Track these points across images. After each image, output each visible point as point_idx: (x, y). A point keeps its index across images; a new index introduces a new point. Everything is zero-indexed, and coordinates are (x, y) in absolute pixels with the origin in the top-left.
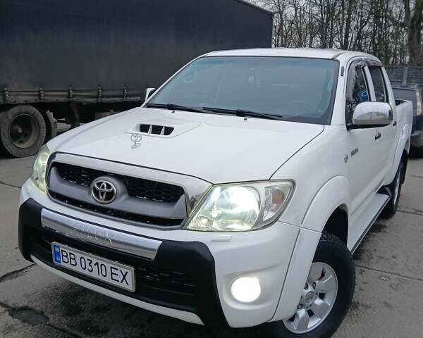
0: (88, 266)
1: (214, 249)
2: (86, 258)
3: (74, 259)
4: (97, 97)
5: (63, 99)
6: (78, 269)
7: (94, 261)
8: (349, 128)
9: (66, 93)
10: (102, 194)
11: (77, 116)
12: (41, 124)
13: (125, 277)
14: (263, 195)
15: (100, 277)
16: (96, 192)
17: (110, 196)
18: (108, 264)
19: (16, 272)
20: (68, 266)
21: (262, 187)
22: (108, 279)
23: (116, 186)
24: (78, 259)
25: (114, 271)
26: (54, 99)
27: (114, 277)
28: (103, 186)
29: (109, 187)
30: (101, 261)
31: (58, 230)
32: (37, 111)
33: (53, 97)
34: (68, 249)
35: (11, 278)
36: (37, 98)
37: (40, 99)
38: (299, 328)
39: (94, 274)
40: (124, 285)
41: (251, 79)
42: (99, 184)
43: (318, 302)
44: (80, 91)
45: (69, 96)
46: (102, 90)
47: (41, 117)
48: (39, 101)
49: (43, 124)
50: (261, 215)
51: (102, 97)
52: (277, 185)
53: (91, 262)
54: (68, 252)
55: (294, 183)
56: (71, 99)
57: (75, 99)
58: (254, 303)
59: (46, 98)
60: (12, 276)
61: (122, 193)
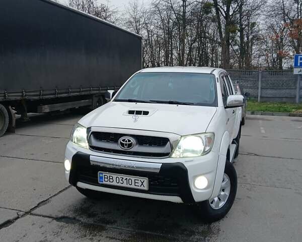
0: (121, 182)
1: (187, 165)
2: (119, 177)
3: (112, 179)
4: (40, 95)
5: (19, 98)
6: (115, 183)
7: (125, 178)
8: (225, 108)
9: (21, 94)
10: (126, 144)
11: (26, 109)
12: (6, 115)
13: (143, 183)
14: (204, 139)
15: (128, 186)
16: (122, 145)
17: (130, 145)
18: (133, 178)
19: (44, 201)
20: (108, 183)
21: (203, 136)
22: (133, 186)
23: (133, 140)
24: (114, 179)
25: (136, 181)
26: (13, 98)
27: (136, 184)
28: (126, 141)
29: (129, 141)
30: (128, 177)
31: (102, 165)
32: (3, 107)
33: (13, 97)
34: (108, 174)
35: (43, 205)
36: (3, 98)
37: (5, 98)
38: (216, 207)
39: (125, 185)
40: (142, 188)
41: (170, 84)
42: (124, 140)
43: (222, 193)
44: (29, 92)
45: (22, 96)
46: (43, 91)
47: (5, 111)
48: (5, 100)
49: (7, 115)
50: (205, 149)
51: (43, 95)
52: (208, 135)
53: (123, 178)
54: (108, 175)
55: (214, 133)
56: (24, 98)
57: (26, 97)
58: (205, 189)
59: (9, 98)
60: (43, 203)
61: (136, 144)
